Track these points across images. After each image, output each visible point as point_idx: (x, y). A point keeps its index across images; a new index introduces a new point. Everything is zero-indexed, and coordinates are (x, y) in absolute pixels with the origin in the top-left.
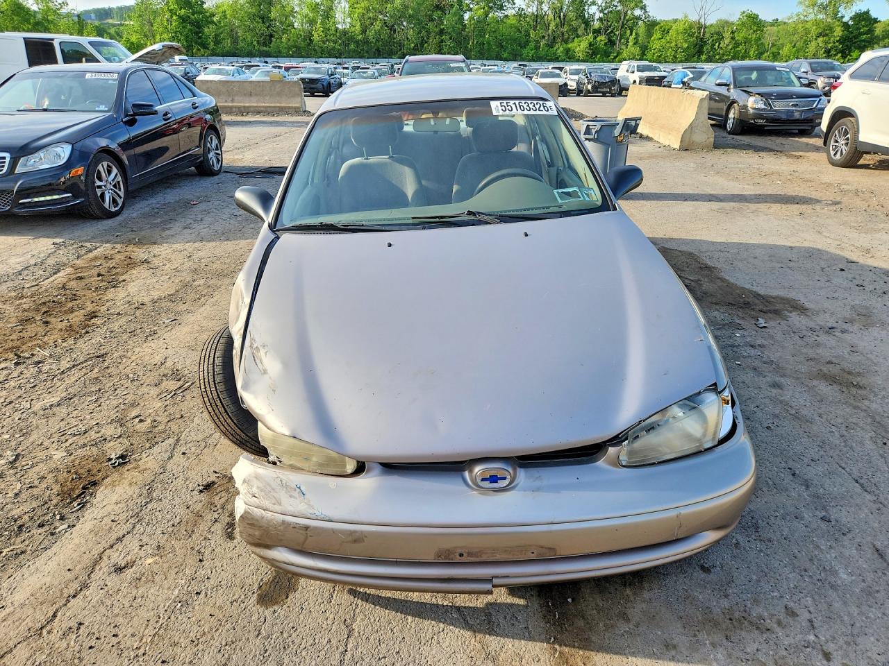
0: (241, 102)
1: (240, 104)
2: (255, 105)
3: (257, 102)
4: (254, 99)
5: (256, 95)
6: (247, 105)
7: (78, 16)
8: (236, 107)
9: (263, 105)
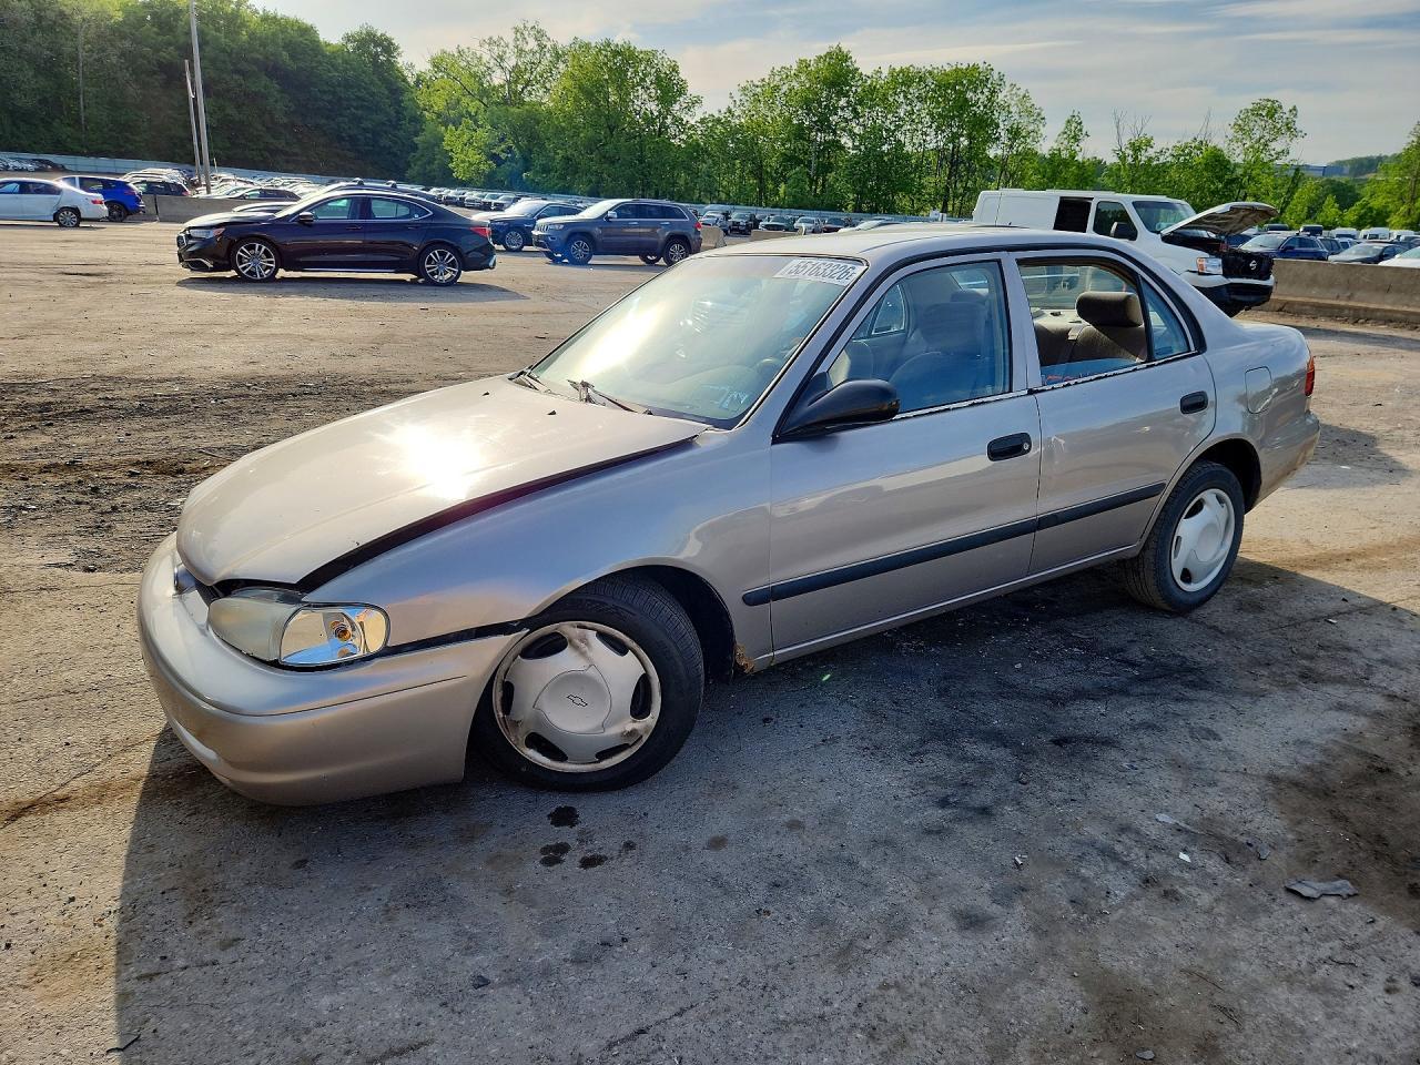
0: (1363, 301)
1: (1359, 305)
2: (1388, 307)
3: (1394, 304)
4: (1390, 297)
5: (1399, 291)
6: (1372, 306)
7: (1297, 169)
8: (1350, 308)
9: (1405, 308)
